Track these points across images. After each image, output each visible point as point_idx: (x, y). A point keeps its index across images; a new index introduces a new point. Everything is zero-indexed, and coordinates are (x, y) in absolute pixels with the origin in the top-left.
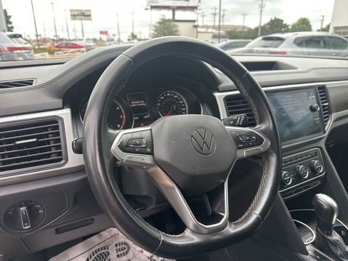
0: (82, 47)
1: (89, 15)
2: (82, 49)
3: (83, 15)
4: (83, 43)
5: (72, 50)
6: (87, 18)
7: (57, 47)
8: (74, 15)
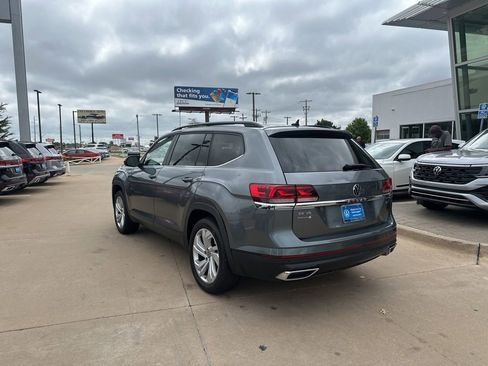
0: (97, 155)
1: (103, 117)
2: (97, 158)
3: (95, 117)
4: (94, 150)
5: (86, 159)
6: (100, 120)
7: (66, 154)
8: (83, 117)
